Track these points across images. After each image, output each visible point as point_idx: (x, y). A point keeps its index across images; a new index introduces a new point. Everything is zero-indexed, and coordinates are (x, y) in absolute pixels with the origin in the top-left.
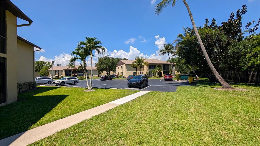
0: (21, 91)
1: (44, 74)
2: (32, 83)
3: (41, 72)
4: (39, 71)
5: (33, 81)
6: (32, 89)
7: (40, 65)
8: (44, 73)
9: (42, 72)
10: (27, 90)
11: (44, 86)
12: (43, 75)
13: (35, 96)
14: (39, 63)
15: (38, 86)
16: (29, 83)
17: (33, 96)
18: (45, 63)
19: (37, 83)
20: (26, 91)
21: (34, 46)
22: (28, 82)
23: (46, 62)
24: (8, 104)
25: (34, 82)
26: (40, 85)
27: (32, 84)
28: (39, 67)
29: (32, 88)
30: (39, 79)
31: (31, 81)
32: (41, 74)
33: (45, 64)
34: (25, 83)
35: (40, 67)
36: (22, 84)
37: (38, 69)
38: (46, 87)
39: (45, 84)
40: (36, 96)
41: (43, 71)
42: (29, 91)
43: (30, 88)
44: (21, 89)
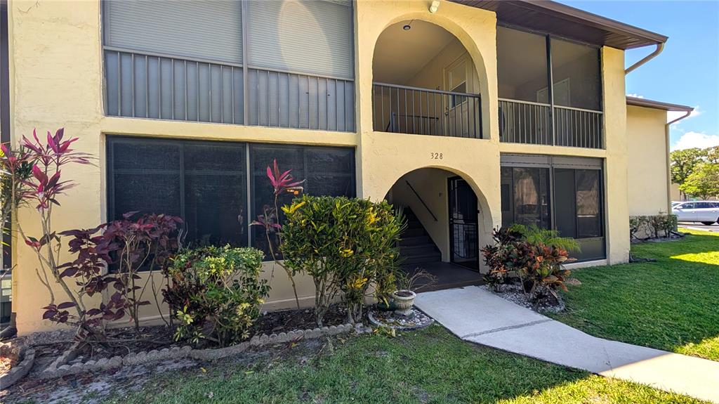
0: (634, 238)
1: (699, 190)
2: (663, 218)
3: (686, 184)
4: (681, 181)
5: (667, 214)
6: (665, 237)
7: (682, 163)
8: (698, 188)
9: (690, 185)
10: (649, 238)
11: (705, 231)
12: (696, 195)
13: (677, 257)
14: (679, 157)
15: (681, 229)
16: (655, 218)
17: (672, 257)
18: (705, 153)
19: (678, 218)
20: (646, 239)
21: (667, 110)
22: (653, 215)
23: (708, 149)
24: (611, 265)
25: (670, 216)
26: (689, 228)
27: (665, 223)
28: (682, 169)
29: (662, 233)
30: (684, 207)
31: (660, 213)
32: (687, 191)
33: (704, 158)
34: (644, 217)
35: (685, 168)
36: (638, 220)
37: (678, 177)
38: (711, 234)
39: (708, 223)
40: (680, 260)
41: (695, 182)
42: (657, 241)
43: (658, 232)
44: (635, 232)
